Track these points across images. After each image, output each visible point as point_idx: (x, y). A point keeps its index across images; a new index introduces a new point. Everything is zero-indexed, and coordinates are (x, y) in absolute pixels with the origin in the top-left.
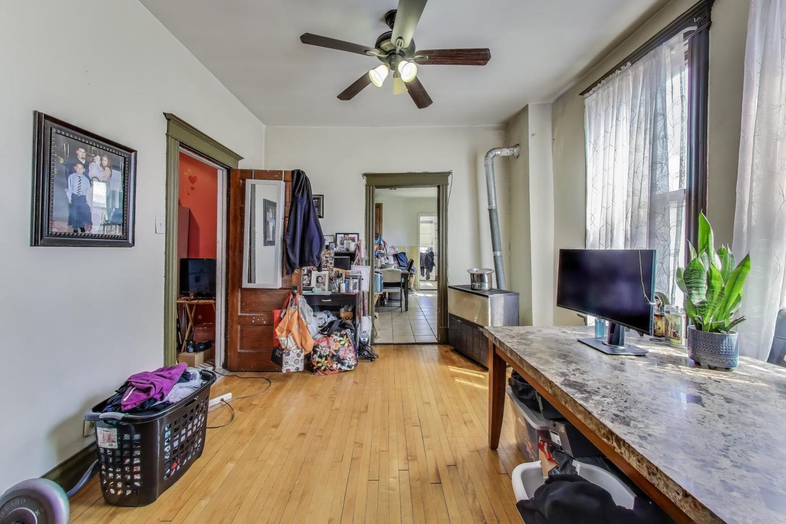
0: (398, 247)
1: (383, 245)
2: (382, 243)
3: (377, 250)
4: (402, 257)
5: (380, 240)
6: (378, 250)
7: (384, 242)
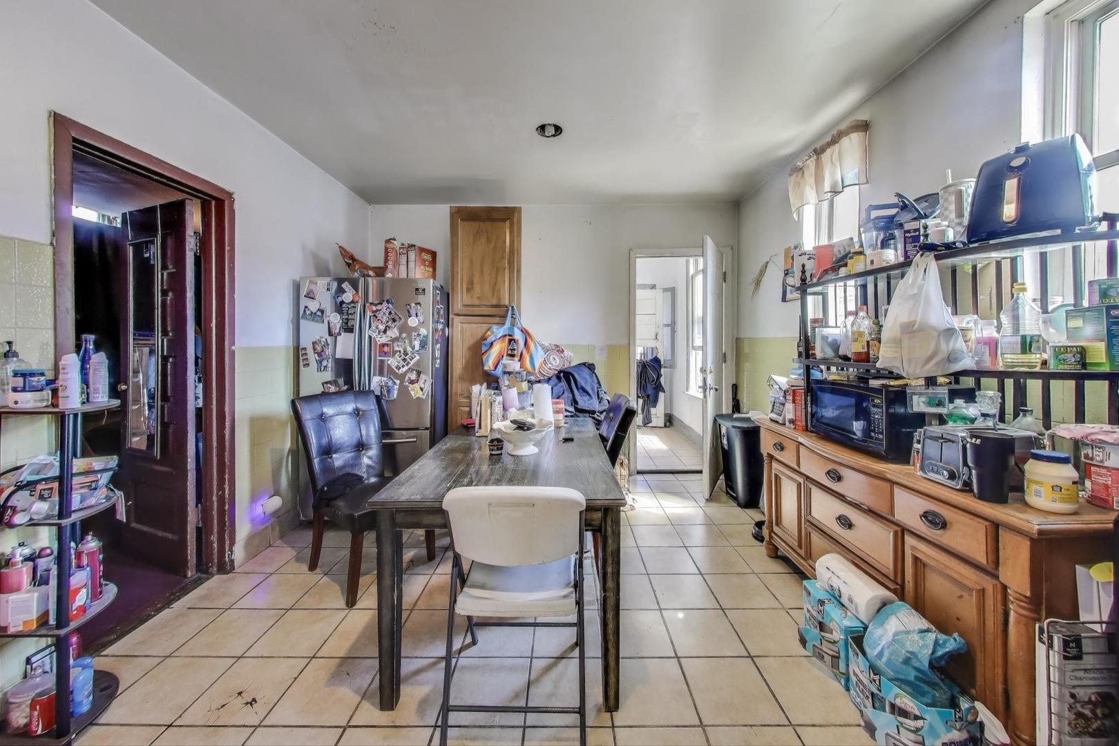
0: (573, 348)
1: (521, 343)
2: (518, 335)
3: (500, 357)
4: (583, 378)
5: (513, 325)
6: (506, 361)
7: (525, 332)
